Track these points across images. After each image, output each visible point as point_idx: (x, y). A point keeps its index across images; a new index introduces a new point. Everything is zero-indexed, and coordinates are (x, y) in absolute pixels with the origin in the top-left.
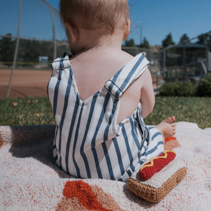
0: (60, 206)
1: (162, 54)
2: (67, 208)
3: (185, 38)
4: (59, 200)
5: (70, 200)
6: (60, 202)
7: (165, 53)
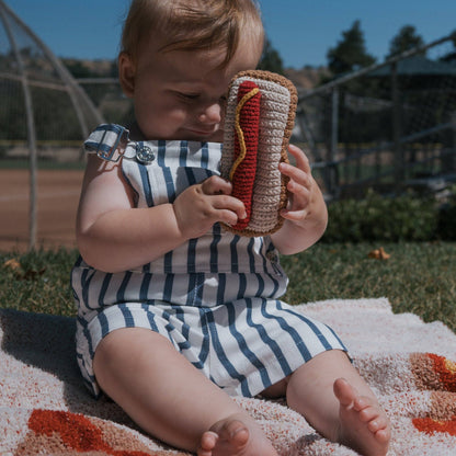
0: (23, 448)
1: (327, 98)
2: (38, 452)
3: (407, 40)
4: (20, 438)
5: (43, 438)
6: (23, 441)
7: (335, 97)
